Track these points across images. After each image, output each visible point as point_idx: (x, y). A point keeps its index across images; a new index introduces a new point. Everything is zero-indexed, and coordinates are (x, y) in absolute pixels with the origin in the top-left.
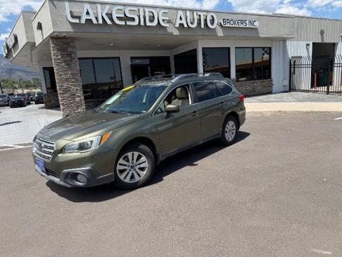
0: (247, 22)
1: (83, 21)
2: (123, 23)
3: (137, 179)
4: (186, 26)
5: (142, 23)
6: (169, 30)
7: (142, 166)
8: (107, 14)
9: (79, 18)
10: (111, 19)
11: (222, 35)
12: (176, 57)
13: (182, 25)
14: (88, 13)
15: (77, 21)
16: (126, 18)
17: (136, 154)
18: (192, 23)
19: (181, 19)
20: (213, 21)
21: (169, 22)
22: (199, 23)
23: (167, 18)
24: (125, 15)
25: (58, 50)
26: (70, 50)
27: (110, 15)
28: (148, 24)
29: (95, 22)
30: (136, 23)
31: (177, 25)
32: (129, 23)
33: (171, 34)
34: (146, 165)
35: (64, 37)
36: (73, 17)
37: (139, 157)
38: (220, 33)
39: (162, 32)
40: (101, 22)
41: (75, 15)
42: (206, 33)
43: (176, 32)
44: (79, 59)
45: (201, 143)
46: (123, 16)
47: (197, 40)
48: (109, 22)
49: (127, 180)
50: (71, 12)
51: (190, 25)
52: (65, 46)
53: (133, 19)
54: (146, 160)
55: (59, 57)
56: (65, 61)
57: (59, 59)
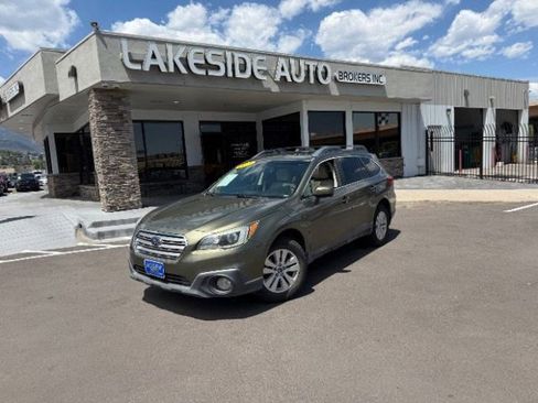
0: (371, 77)
1: (147, 68)
2: (203, 72)
3: (285, 287)
4: (289, 80)
5: (230, 74)
6: (266, 85)
7: (292, 269)
8: (181, 59)
9: (141, 62)
10: (187, 67)
11: (337, 94)
12: (265, 123)
13: (284, 78)
14: (154, 57)
15: (138, 67)
16: (207, 66)
17: (285, 252)
18: (297, 76)
19: (283, 69)
20: (325, 74)
21: (265, 73)
22: (307, 77)
23: (265, 68)
24: (206, 61)
25: (104, 108)
26: (121, 108)
27: (185, 61)
28: (238, 75)
29: (163, 69)
30: (221, 73)
31: (278, 79)
32: (211, 73)
33: (269, 90)
34: (296, 268)
35: (116, 90)
36: (132, 61)
37: (289, 256)
38: (335, 91)
39: (256, 87)
40: (172, 69)
41: (135, 58)
42: (316, 91)
43: (275, 89)
44: (134, 121)
45: (349, 241)
46: (203, 62)
47: (301, 101)
48: (183, 70)
49: (273, 289)
50: (129, 54)
51: (295, 79)
52: (114, 103)
53: (218, 68)
54: (296, 261)
55: (105, 118)
56: (113, 125)
57: (104, 121)
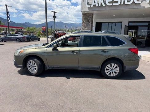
2: (111, 4)
5: (122, 3)
9: (91, 5)
15: (90, 6)
17: (33, 62)
25: (84, 19)
32: (114, 4)
33: (144, 8)
35: (86, 14)
49: (30, 71)
52: (88, 17)
53: (117, 2)
54: (37, 66)
55: (84, 22)
56: (86, 24)
57: (84, 23)
